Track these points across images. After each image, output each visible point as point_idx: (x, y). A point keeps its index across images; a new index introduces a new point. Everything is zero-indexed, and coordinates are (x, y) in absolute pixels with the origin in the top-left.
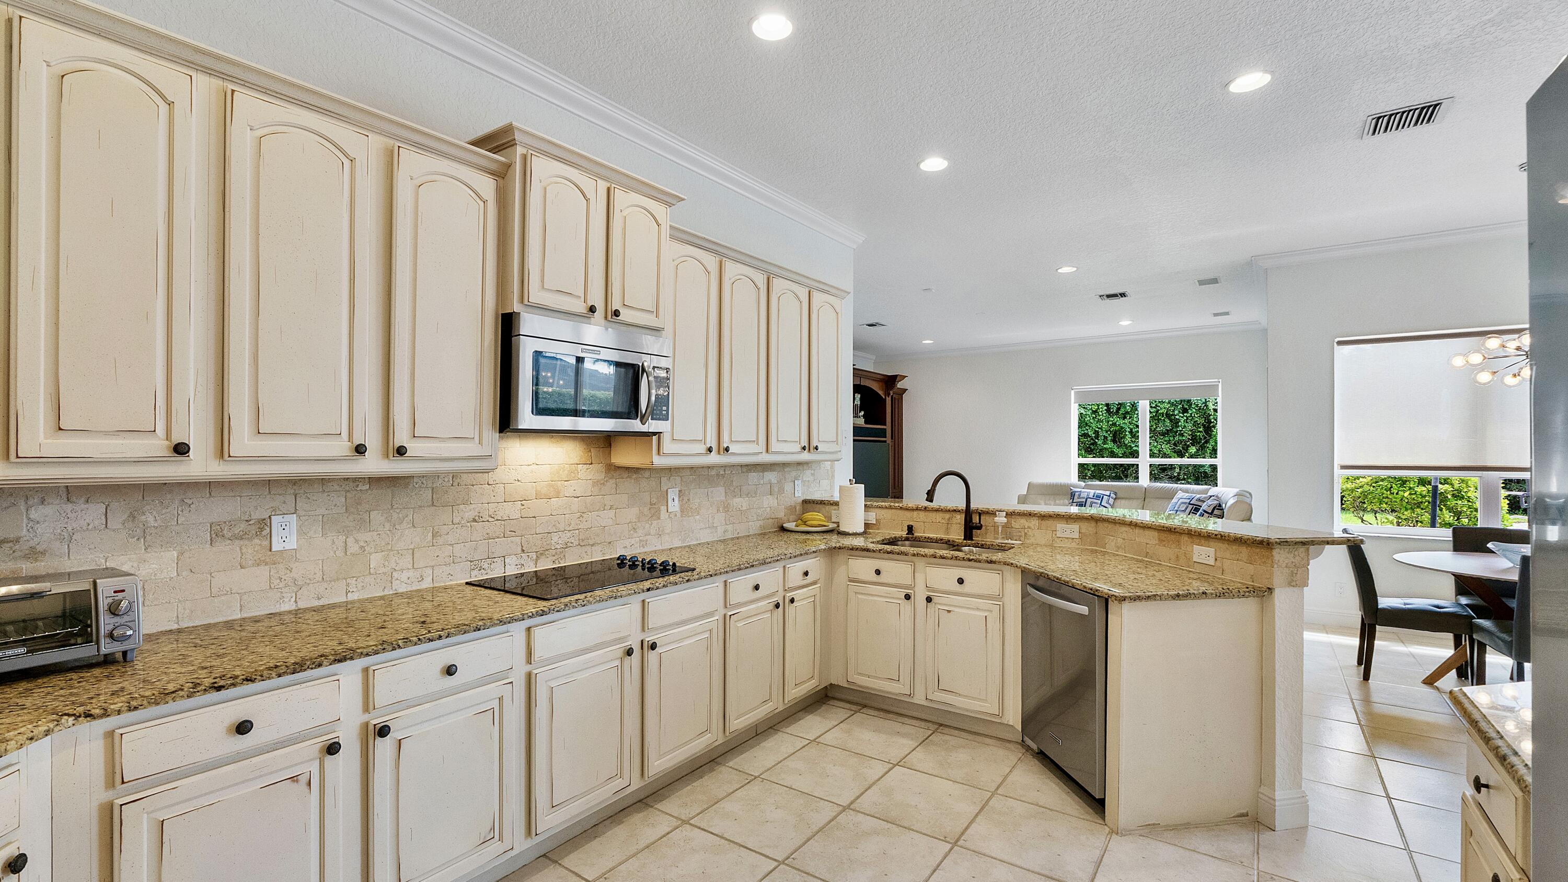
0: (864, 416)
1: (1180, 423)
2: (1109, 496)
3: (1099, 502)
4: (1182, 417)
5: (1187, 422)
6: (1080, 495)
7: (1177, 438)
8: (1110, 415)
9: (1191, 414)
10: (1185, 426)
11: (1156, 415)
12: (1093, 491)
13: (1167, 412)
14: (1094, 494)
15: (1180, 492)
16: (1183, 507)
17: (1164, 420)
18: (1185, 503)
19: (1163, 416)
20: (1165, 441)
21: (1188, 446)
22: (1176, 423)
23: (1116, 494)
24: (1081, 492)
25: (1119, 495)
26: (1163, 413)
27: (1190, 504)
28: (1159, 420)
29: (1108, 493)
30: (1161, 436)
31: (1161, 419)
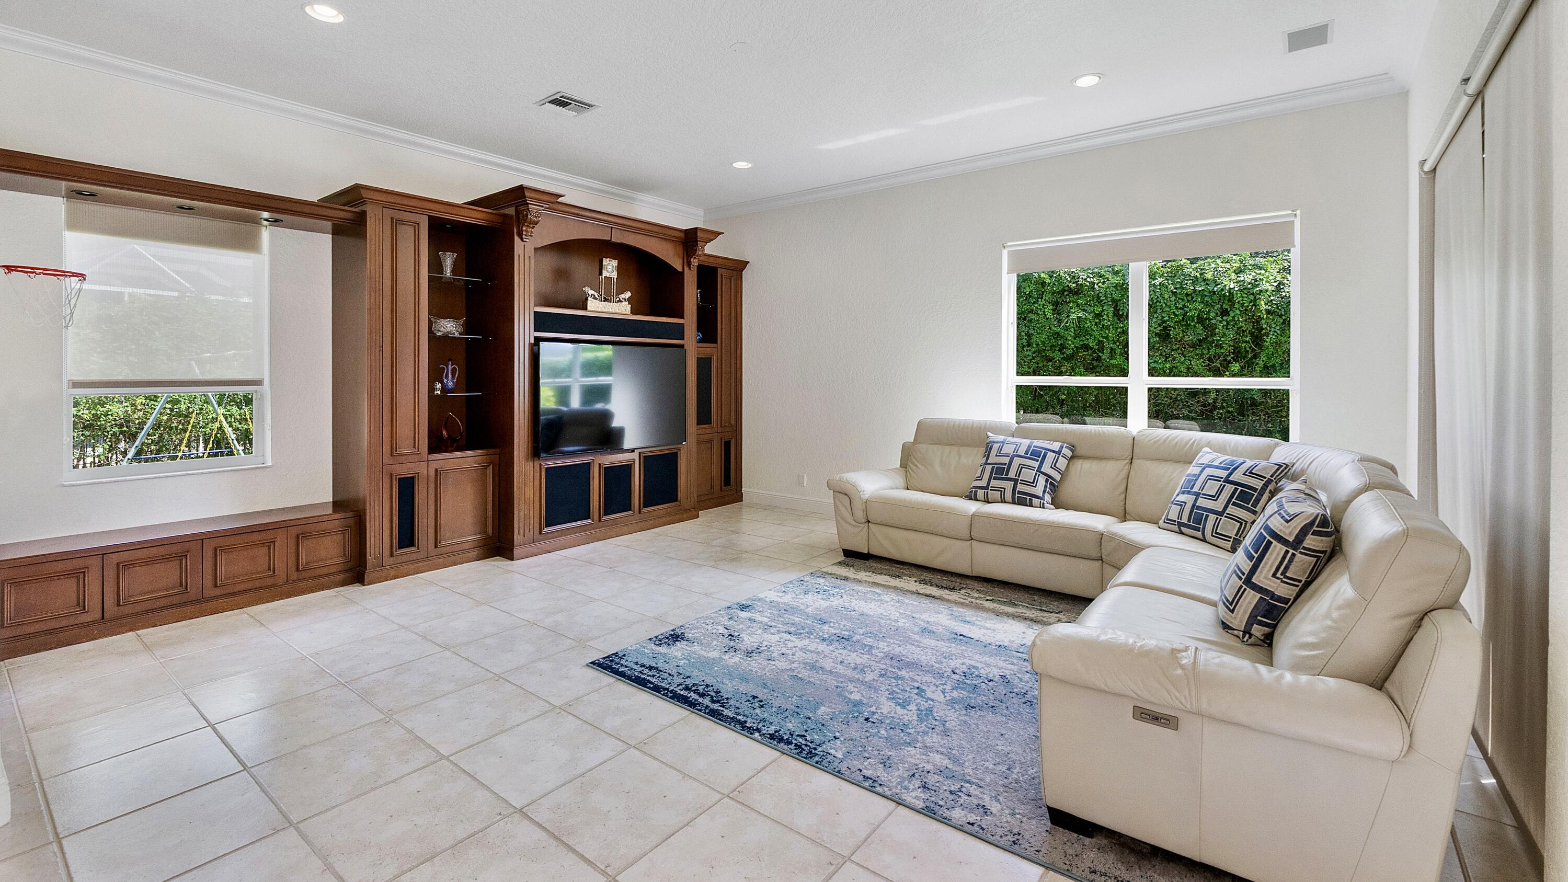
0: (629, 300)
1: (1217, 330)
2: (1059, 453)
3: (1036, 464)
4: (1220, 322)
5: (1227, 329)
6: (1000, 449)
7: (1212, 351)
8: (1119, 320)
9: (1234, 317)
10: (1225, 334)
11: (1183, 319)
12: (1027, 442)
13: (1199, 315)
14: (1029, 447)
15: (1206, 449)
16: (1212, 487)
17: (1195, 326)
18: (1217, 479)
19: (1193, 320)
20: (1197, 355)
21: (1229, 362)
22: (1211, 329)
23: (1072, 448)
24: (1003, 442)
25: (1080, 451)
26: (1193, 317)
27: (1227, 481)
28: (1188, 325)
29: (1056, 446)
30: (1191, 347)
31: (1190, 325)
